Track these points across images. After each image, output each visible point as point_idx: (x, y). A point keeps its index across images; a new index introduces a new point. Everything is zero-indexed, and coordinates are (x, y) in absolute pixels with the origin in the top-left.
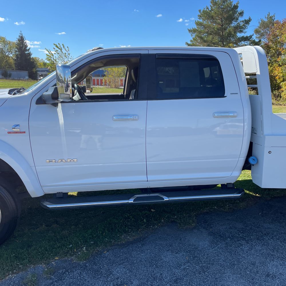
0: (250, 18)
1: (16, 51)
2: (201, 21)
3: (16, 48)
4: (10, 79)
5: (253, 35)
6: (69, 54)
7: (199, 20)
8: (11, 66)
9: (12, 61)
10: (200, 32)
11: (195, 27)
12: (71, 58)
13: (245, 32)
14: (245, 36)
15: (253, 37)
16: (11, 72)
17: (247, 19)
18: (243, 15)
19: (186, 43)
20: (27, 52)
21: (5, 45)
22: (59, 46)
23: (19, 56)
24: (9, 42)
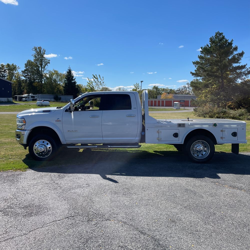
0: (243, 52)
1: (66, 81)
2: (203, 55)
3: (66, 78)
4: (59, 102)
5: (247, 65)
6: (103, 83)
7: (201, 55)
8: (61, 92)
9: (62, 88)
10: (202, 64)
11: (198, 60)
12: (104, 86)
13: (240, 63)
14: (240, 66)
15: (246, 66)
16: (61, 97)
17: (240, 52)
18: (237, 50)
19: (191, 72)
20: (73, 81)
21: (58, 76)
22: (96, 76)
23: (67, 84)
24: (61, 74)
